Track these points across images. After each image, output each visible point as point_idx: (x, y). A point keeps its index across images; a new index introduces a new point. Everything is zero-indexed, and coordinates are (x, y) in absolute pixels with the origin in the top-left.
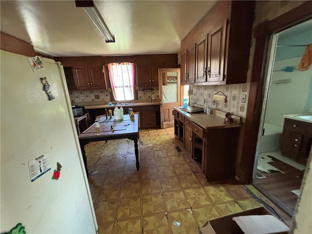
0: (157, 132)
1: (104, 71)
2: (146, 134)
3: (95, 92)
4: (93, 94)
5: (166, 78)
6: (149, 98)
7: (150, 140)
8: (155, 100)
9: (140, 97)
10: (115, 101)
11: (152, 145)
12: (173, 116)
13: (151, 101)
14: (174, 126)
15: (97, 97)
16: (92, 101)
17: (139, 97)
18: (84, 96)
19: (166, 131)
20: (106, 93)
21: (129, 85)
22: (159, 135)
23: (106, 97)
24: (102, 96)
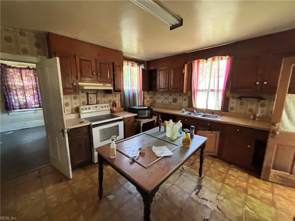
0: (247, 181)
1: (185, 71)
2: (220, 173)
3: (174, 95)
4: (171, 97)
6: (250, 113)
7: (219, 194)
8: (262, 119)
9: (232, 109)
10: (193, 107)
11: (216, 208)
13: (252, 117)
15: (175, 100)
16: (170, 104)
17: (230, 107)
18: (164, 98)
19: (272, 192)
20: (184, 97)
21: (216, 88)
22: (246, 191)
23: (184, 102)
24: (180, 99)
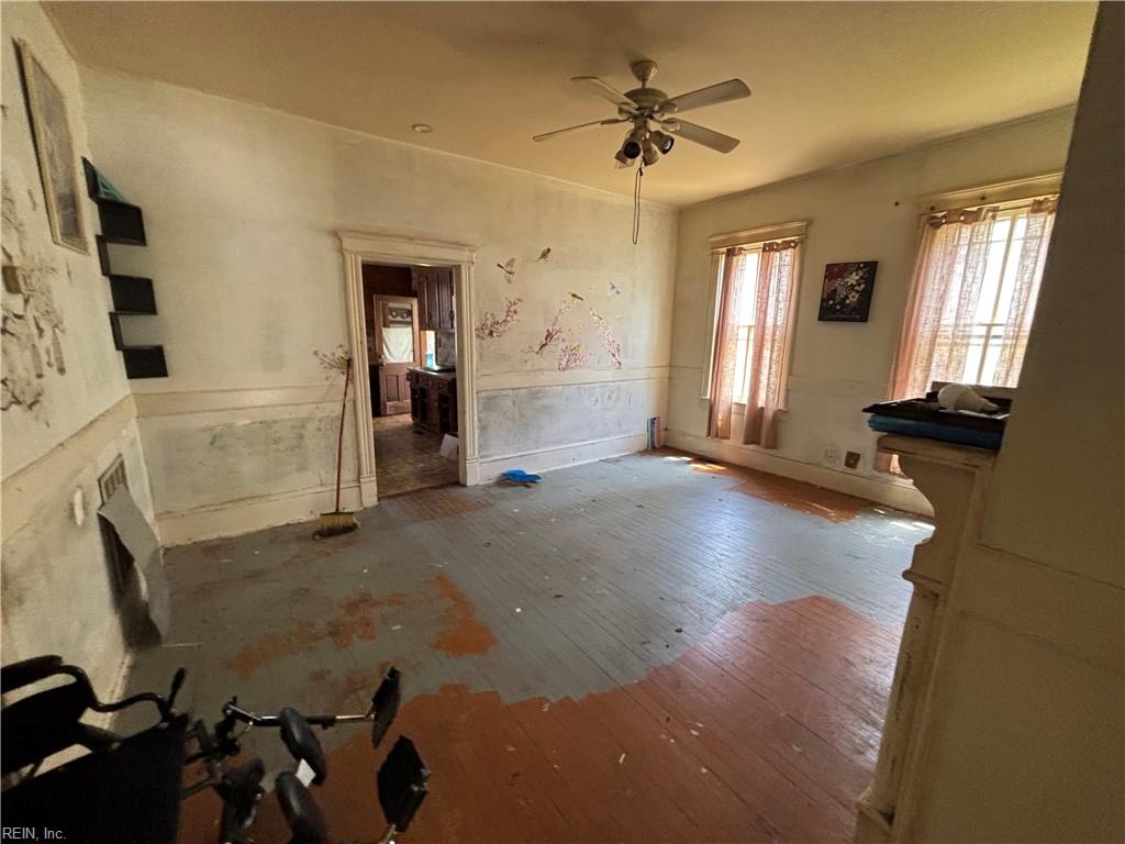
5: (387, 311)
12: (408, 383)
14: (410, 410)
